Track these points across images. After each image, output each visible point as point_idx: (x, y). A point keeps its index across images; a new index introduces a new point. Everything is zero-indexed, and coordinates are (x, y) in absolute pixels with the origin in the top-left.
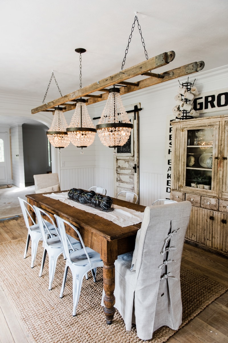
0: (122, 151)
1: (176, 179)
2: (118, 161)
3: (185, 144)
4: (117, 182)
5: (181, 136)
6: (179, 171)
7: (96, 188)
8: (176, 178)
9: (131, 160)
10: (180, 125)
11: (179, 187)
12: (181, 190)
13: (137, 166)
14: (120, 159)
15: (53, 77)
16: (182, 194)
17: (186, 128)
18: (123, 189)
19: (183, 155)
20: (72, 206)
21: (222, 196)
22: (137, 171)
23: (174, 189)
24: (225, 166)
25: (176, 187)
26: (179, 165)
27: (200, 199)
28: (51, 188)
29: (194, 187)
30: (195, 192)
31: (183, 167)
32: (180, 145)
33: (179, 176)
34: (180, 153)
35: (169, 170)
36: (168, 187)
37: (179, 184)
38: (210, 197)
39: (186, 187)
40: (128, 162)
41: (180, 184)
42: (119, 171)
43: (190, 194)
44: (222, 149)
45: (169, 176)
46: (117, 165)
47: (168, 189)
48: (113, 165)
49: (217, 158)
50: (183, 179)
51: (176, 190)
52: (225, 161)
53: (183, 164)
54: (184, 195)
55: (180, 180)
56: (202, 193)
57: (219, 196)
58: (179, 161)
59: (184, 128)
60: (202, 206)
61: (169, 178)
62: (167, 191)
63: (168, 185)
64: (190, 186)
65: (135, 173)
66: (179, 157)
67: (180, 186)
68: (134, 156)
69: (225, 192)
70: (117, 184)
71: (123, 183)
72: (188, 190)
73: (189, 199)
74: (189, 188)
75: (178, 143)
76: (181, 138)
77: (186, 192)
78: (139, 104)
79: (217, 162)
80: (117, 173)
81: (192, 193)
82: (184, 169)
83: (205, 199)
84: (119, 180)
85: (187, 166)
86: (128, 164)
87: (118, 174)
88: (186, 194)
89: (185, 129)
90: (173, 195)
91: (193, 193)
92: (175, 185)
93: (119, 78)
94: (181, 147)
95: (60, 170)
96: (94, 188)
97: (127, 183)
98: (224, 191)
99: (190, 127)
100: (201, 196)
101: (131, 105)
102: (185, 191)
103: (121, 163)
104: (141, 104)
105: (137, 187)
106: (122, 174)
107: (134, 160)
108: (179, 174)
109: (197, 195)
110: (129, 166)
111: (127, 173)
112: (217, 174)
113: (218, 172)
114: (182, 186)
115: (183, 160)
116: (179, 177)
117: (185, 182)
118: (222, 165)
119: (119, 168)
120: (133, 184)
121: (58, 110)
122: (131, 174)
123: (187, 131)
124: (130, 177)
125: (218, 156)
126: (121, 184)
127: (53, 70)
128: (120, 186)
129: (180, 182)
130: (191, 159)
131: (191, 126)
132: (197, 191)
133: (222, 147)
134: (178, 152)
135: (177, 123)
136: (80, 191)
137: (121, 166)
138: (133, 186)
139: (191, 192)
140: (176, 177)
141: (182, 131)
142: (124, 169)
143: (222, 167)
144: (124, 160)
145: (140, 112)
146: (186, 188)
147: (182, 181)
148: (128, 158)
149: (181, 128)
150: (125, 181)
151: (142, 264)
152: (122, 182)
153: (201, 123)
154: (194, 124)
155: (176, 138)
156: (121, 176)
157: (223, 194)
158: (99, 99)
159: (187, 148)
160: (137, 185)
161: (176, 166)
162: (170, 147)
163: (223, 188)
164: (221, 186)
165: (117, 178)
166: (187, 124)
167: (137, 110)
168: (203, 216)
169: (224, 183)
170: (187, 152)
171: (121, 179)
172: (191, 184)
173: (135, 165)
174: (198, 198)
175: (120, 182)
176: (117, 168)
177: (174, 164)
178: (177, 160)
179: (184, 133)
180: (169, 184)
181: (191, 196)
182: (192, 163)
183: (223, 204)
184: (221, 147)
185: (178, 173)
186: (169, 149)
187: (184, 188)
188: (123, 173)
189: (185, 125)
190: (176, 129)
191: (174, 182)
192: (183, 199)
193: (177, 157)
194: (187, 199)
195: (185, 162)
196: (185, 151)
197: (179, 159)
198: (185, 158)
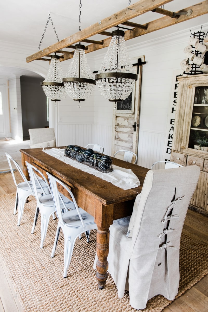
0: (122, 107)
2: (117, 118)
3: (191, 102)
4: (115, 140)
5: (188, 93)
6: (182, 131)
7: (93, 145)
8: (178, 139)
9: (131, 118)
10: (188, 80)
11: (181, 148)
12: (182, 152)
13: (137, 124)
14: (119, 117)
15: (50, 20)
16: (183, 156)
17: (195, 84)
18: (121, 147)
19: (188, 114)
20: (68, 164)
22: (136, 130)
23: (175, 150)
25: (178, 149)
26: (183, 125)
27: (203, 162)
28: (46, 143)
29: (197, 149)
30: (197, 155)
31: (187, 127)
32: (186, 104)
33: (182, 136)
34: (185, 112)
35: (171, 130)
36: (169, 147)
37: (181, 145)
39: (188, 148)
40: (128, 119)
41: (182, 145)
42: (118, 129)
43: (192, 157)
45: (171, 136)
46: (116, 122)
47: (169, 149)
48: (111, 122)
50: (186, 140)
51: (178, 151)
53: (187, 124)
54: (186, 157)
55: (183, 141)
56: (205, 156)
58: (184, 120)
59: (192, 84)
60: (204, 169)
61: (171, 138)
62: (167, 152)
63: (168, 145)
64: (193, 148)
65: (134, 131)
66: (184, 116)
67: (182, 147)
68: (134, 113)
70: (115, 142)
71: (121, 142)
72: (190, 152)
73: (191, 162)
74: (192, 150)
75: (183, 101)
76: (187, 95)
77: (188, 154)
78: (143, 56)
80: (115, 130)
81: (194, 156)
82: (188, 130)
83: (207, 163)
84: (117, 139)
85: (192, 126)
86: (128, 121)
87: (117, 132)
88: (188, 156)
89: (193, 86)
90: (173, 157)
91: (196, 156)
92: (177, 146)
93: (125, 15)
94: (186, 106)
95: (57, 125)
96: (91, 145)
97: (125, 141)
99: (199, 83)
100: (205, 159)
101: (135, 58)
102: (186, 153)
103: (120, 121)
104: (145, 57)
105: (135, 146)
106: (120, 132)
107: (134, 118)
108: (182, 134)
109: (200, 157)
110: (128, 124)
111: (126, 131)
114: (184, 148)
115: (187, 120)
116: (182, 138)
117: (188, 143)
119: (117, 125)
120: (131, 143)
121: (55, 58)
122: (130, 132)
123: (195, 87)
124: (129, 136)
126: (119, 142)
127: (50, 12)
128: (118, 144)
129: (182, 143)
130: (196, 119)
131: (201, 82)
132: (201, 153)
134: (183, 111)
135: (185, 79)
136: (77, 148)
137: (120, 124)
138: (131, 145)
140: (178, 137)
141: (190, 88)
142: (123, 127)
144: (124, 117)
145: (143, 66)
146: (189, 150)
147: (185, 142)
148: (128, 115)
149: (189, 84)
150: (124, 139)
151: (140, 232)
152: (120, 140)
154: (204, 80)
155: (182, 96)
156: (119, 134)
158: (100, 46)
159: (194, 106)
160: (136, 144)
161: (179, 126)
162: (174, 105)
165: (115, 136)
166: (195, 80)
167: (140, 63)
168: (205, 180)
170: (194, 111)
171: (119, 138)
172: (194, 146)
173: (135, 123)
174: (200, 161)
175: (118, 140)
176: (116, 125)
177: (178, 123)
178: (181, 120)
179: (191, 89)
180: (170, 145)
181: (193, 158)
182: (197, 124)
185: (181, 133)
186: (173, 107)
187: (186, 149)
188: (122, 131)
189: (193, 81)
190: (183, 85)
191: (176, 143)
192: (184, 161)
193: (182, 116)
194: (189, 162)
195: (190, 122)
196: (191, 110)
197: (183, 118)
198: (190, 118)
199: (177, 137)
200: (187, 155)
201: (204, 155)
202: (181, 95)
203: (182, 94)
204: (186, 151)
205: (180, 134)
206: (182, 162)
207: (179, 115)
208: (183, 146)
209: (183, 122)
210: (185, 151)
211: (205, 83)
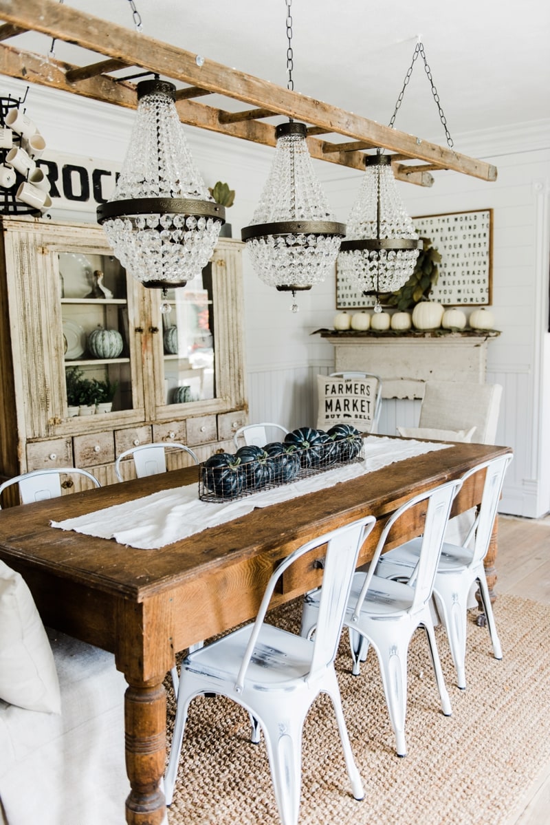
1: (35, 403)
3: (54, 294)
5: (40, 266)
6: (44, 375)
8: (35, 401)
10: (35, 231)
11: (48, 427)
12: (54, 435)
16: (64, 445)
17: (54, 244)
21: (156, 416)
24: (156, 347)
25: (40, 430)
26: (42, 356)
27: (112, 439)
30: (96, 427)
31: (54, 362)
32: (39, 296)
33: (46, 391)
34: (40, 322)
37: (46, 416)
38: (135, 427)
39: (69, 419)
41: (50, 415)
43: (87, 436)
44: (146, 308)
49: (139, 330)
50: (61, 399)
51: (40, 437)
52: (155, 335)
53: (54, 353)
54: (71, 445)
55: (50, 403)
56: (113, 423)
57: (150, 418)
58: (42, 345)
59: (48, 244)
66: (41, 333)
67: (52, 422)
69: (162, 406)
72: (76, 427)
73: (87, 450)
74: (79, 420)
75: (31, 288)
76: (40, 273)
79: (139, 338)
81: (91, 432)
82: (59, 369)
83: (125, 436)
88: (75, 439)
89: (49, 248)
92: (36, 423)
98: (158, 404)
99: (64, 243)
100: (114, 431)
102: (67, 432)
108: (45, 385)
109: (106, 431)
112: (142, 368)
113: (143, 363)
114: (57, 421)
115: (53, 342)
116: (46, 396)
117: (66, 405)
118: (149, 344)
123: (57, 254)
125: (141, 324)
129: (50, 409)
131: (70, 241)
132: (102, 420)
133: (147, 302)
134: (35, 317)
135: (29, 225)
139: (86, 431)
140: (35, 397)
141: (43, 252)
143: (150, 349)
146: (72, 422)
147: (58, 405)
149: (38, 243)
153: (95, 239)
154: (77, 238)
155: (23, 273)
157: (159, 410)
163: (157, 397)
164: (153, 394)
166: (56, 233)
169: (157, 387)
177: (25, 356)
178: (34, 345)
179: (48, 258)
181: (90, 439)
183: (160, 433)
184: (144, 304)
185: (41, 382)
187: (63, 424)
189: (48, 235)
190: (21, 243)
191: (32, 414)
192: (67, 457)
193: (33, 333)
194: (81, 453)
195: (61, 348)
196: (57, 313)
197: (39, 339)
198: (59, 337)
199: (31, 396)
200: (73, 438)
201: (110, 421)
202: (19, 270)
203: (22, 267)
204: (65, 428)
205: (37, 386)
206: (65, 463)
207: (26, 333)
208: (52, 418)
209: (39, 349)
210: (62, 428)
211: (80, 246)
